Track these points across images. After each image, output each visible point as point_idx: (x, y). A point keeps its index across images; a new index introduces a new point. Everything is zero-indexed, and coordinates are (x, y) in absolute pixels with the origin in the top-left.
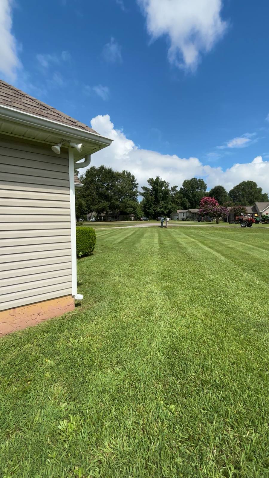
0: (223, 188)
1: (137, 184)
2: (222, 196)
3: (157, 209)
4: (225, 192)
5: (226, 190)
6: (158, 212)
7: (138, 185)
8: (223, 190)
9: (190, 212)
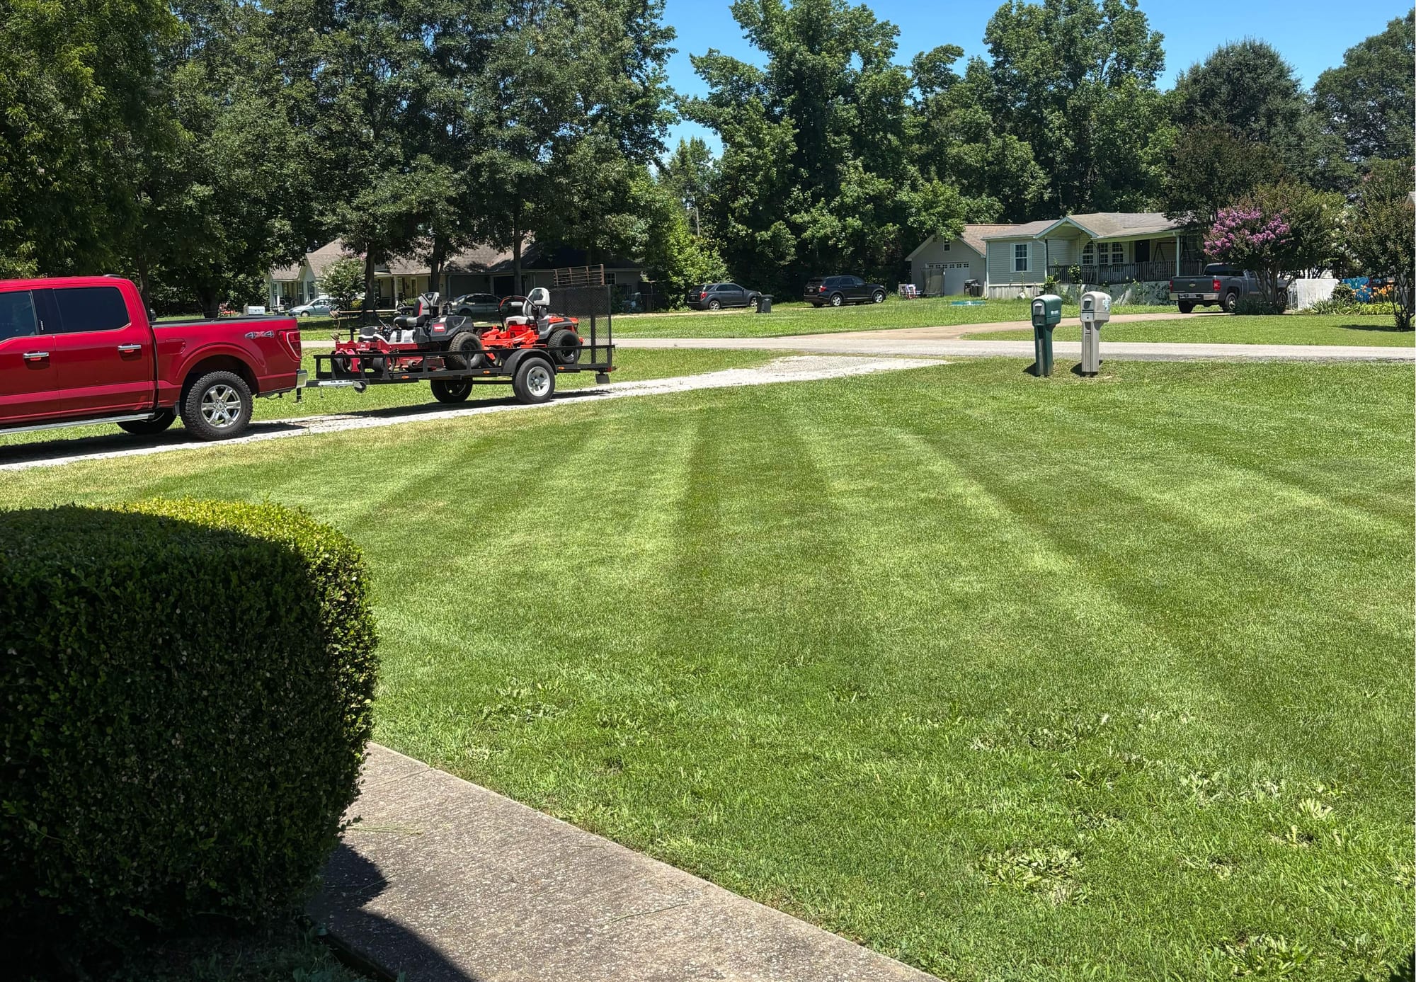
0: (1273, 60)
1: (668, 34)
2: (1270, 117)
3: (815, 221)
4: (1288, 91)
5: (1293, 77)
6: (826, 237)
7: (670, 44)
8: (1274, 72)
9: (1077, 234)
